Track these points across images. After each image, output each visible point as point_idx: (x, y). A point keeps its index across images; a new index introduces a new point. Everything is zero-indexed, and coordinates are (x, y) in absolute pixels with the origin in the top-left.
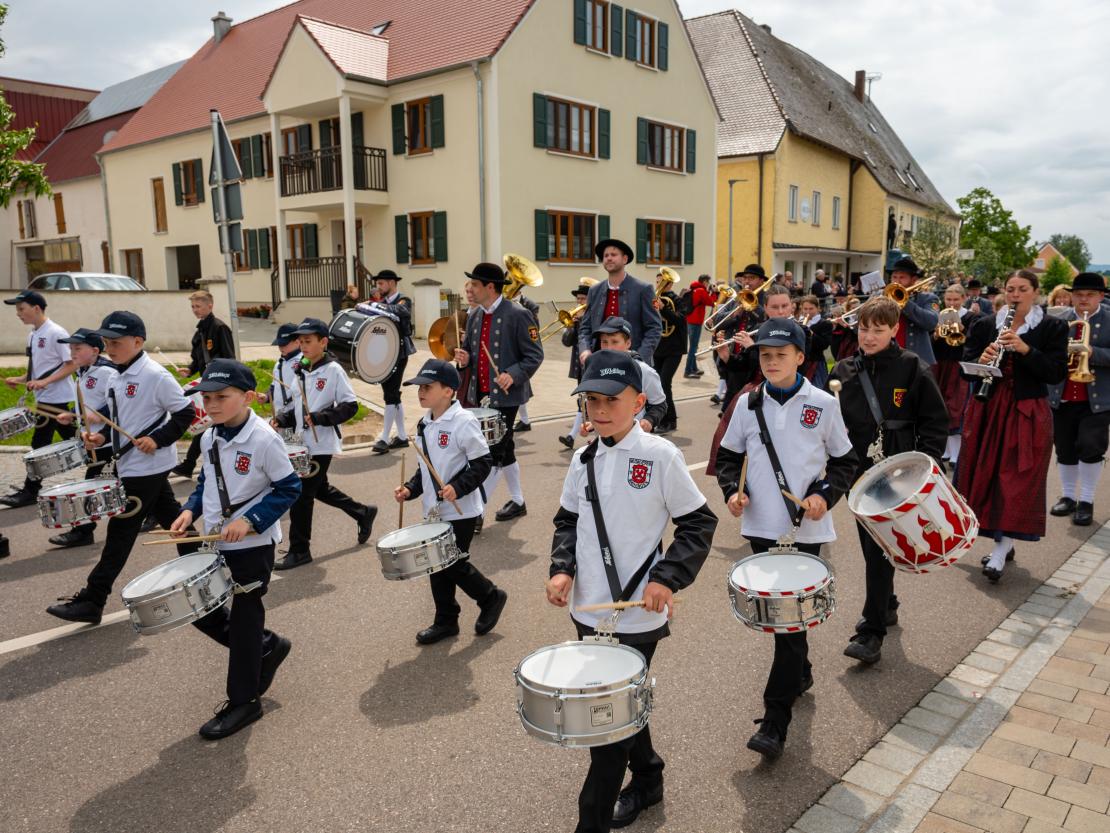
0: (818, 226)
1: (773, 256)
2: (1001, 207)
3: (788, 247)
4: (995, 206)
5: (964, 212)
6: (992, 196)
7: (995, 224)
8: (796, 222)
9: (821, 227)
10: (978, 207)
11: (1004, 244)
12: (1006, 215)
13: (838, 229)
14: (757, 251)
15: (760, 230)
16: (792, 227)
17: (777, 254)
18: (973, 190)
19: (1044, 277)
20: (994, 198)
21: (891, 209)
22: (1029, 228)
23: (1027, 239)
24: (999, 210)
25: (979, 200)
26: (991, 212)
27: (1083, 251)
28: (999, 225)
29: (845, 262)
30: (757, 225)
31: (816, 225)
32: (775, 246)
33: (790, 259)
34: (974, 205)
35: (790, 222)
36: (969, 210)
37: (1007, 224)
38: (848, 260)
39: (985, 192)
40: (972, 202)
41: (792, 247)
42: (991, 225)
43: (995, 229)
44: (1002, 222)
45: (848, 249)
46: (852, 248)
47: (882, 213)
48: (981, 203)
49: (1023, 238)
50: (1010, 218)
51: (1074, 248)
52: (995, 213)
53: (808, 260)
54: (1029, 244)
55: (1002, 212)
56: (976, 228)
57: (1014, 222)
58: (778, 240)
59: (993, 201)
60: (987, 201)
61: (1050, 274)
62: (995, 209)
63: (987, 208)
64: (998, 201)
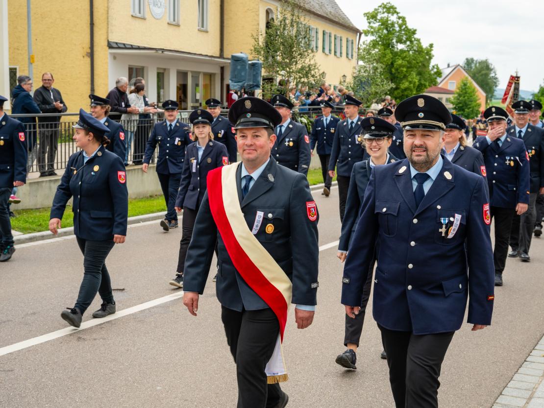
0: (178, 26)
1: (109, 59)
2: (405, 24)
3: (132, 47)
4: (400, 22)
5: (372, 27)
6: (398, 13)
7: (400, 41)
8: (144, 19)
9: (182, 27)
10: (385, 24)
11: (409, 62)
12: (411, 34)
13: (207, 32)
14: (89, 51)
15: (92, 24)
16: (138, 23)
17: (115, 57)
18: (380, 5)
19: (454, 99)
20: (400, 15)
21: (268, 12)
22: (431, 46)
23: (430, 58)
24: (404, 26)
25: (386, 15)
26: (397, 29)
27: (492, 75)
28: (405, 42)
29: (218, 71)
30: (88, 18)
31: (175, 24)
32: (110, 46)
33: (137, 64)
34: (381, 20)
35: (132, 16)
36: (376, 25)
37: (411, 42)
38: (222, 69)
39: (392, 7)
40: (379, 17)
41: (139, 48)
42: (397, 42)
43: (400, 47)
44: (407, 39)
45: (221, 56)
46: (225, 56)
47: (258, 15)
48: (387, 20)
49: (427, 57)
50: (416, 36)
51: (484, 72)
52: (400, 30)
53: (167, 68)
54: (433, 63)
55: (408, 29)
56: (383, 45)
57: (418, 40)
58: (114, 38)
59: (399, 18)
60: (393, 18)
61: (460, 95)
62: (400, 26)
63: (393, 24)
64: (403, 19)
